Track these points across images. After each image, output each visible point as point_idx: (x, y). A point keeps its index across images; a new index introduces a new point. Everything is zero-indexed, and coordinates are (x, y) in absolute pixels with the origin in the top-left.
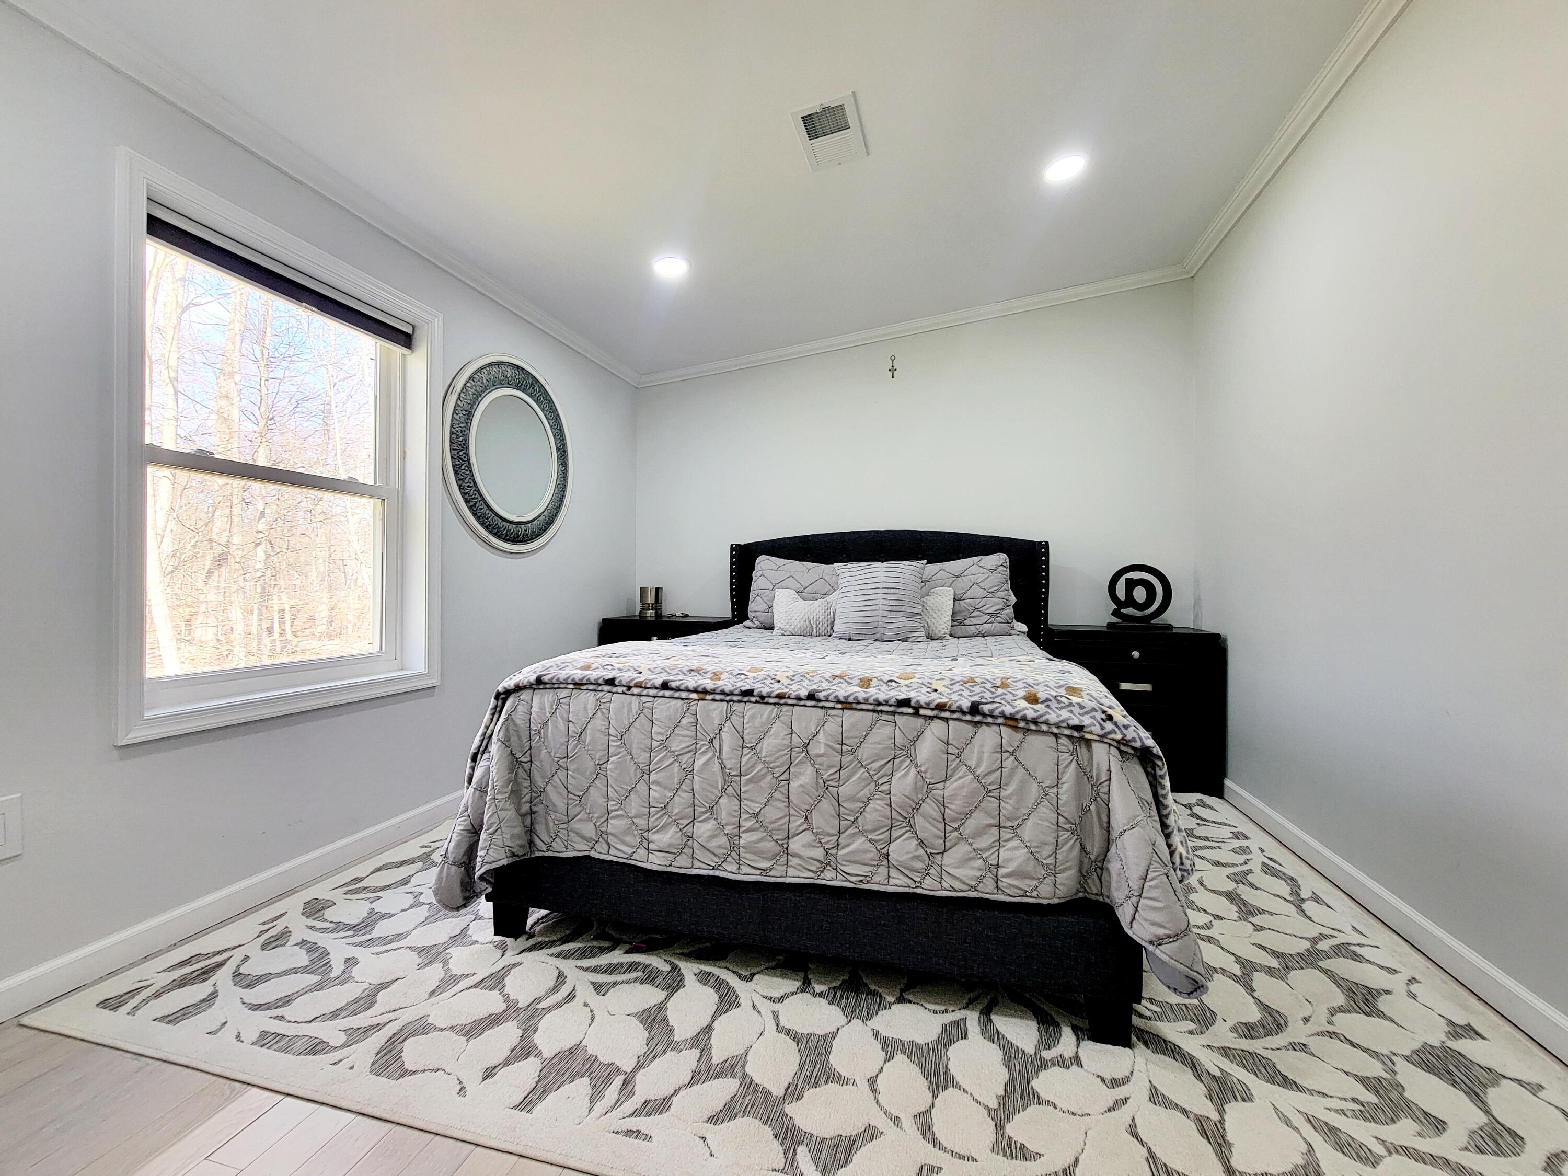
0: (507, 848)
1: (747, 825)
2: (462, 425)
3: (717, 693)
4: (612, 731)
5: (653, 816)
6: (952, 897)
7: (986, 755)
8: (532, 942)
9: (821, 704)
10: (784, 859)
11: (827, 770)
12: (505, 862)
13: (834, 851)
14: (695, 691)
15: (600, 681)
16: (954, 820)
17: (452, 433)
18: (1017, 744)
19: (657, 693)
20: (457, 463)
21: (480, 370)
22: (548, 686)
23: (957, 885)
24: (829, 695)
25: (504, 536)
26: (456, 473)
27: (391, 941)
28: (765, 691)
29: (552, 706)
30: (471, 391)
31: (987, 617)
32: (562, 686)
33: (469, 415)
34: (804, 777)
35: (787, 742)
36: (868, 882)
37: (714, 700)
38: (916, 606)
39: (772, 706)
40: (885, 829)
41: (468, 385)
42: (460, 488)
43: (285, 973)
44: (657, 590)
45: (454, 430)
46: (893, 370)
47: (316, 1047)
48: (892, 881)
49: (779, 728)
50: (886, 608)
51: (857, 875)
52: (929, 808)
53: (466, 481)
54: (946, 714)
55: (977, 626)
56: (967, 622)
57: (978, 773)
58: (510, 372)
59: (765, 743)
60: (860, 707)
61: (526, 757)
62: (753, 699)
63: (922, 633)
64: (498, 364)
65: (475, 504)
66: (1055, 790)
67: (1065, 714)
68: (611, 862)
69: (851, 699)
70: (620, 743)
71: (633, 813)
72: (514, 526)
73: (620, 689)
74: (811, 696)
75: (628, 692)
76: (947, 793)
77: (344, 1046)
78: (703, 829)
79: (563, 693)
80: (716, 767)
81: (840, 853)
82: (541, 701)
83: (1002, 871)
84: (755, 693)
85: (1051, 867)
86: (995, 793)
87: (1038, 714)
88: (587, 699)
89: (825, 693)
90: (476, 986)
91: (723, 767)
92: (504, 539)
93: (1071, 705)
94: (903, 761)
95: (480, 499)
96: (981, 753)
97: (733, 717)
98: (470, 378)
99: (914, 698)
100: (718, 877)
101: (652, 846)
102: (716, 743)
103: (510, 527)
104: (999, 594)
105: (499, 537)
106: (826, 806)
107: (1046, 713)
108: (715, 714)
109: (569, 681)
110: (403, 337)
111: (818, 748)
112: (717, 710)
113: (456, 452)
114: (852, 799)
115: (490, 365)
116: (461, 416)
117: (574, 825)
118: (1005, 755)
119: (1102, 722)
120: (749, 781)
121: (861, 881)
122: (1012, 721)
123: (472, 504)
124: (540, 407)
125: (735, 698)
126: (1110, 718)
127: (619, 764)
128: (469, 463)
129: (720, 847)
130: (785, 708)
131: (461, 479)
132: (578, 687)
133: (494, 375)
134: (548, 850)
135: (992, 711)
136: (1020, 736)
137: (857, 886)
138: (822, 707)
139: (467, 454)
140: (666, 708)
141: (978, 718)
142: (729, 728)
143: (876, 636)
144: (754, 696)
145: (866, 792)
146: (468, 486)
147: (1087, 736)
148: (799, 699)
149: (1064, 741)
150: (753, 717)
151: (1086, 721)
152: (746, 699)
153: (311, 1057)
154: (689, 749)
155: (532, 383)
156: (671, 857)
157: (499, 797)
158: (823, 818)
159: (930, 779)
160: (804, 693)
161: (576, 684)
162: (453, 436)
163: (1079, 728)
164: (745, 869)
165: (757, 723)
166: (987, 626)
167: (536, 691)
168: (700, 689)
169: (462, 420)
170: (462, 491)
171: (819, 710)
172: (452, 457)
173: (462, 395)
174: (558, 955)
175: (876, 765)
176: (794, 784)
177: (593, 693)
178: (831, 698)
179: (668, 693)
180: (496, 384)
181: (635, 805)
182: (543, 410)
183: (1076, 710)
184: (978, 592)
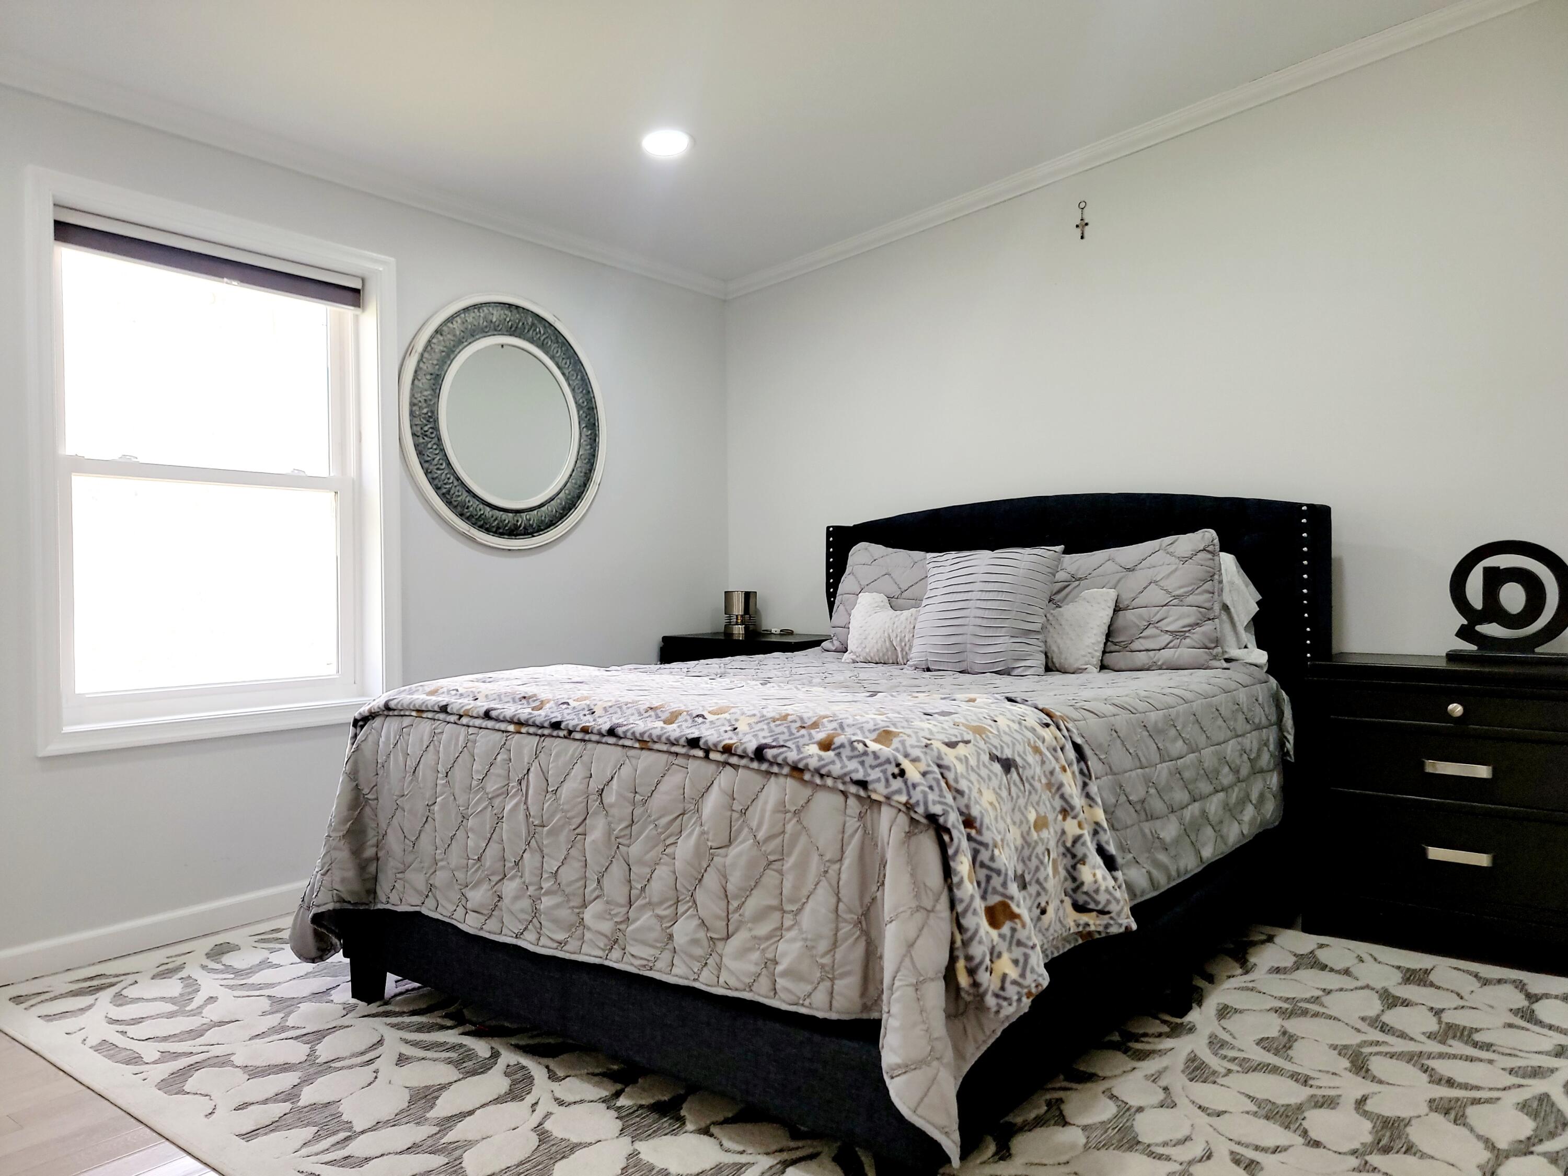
0: (335, 891)
1: (546, 885)
2: (426, 393)
3: (530, 725)
4: (440, 768)
5: (471, 868)
6: (727, 997)
7: (768, 814)
8: (382, 1009)
9: (621, 742)
10: (579, 932)
11: (619, 824)
12: (330, 906)
13: (623, 927)
14: (511, 722)
15: (436, 708)
16: (736, 897)
17: (412, 404)
18: (802, 802)
19: (481, 724)
20: (421, 440)
21: (451, 319)
22: (396, 713)
23: (733, 982)
24: (627, 731)
25: (494, 529)
26: (420, 454)
27: (261, 989)
28: (571, 724)
29: (396, 737)
30: (438, 348)
31: (1167, 638)
32: (407, 713)
33: (437, 379)
34: (596, 832)
35: (583, 787)
36: (651, 969)
37: (529, 734)
38: (1031, 618)
39: (578, 743)
40: (671, 902)
41: (434, 341)
42: (427, 473)
43: (155, 999)
44: (748, 596)
45: (415, 401)
46: (1083, 225)
47: (135, 1059)
48: (675, 971)
49: (578, 771)
50: (979, 621)
51: (642, 958)
52: (711, 880)
53: (435, 462)
54: (734, 760)
55: (1151, 653)
56: (1136, 645)
57: (758, 838)
58: (496, 315)
59: (566, 786)
60: (656, 746)
61: (373, 794)
62: (561, 733)
63: (1039, 661)
64: (478, 307)
65: (449, 492)
66: (837, 866)
67: (852, 765)
68: (438, 920)
69: (646, 738)
70: (444, 781)
71: (452, 866)
72: (511, 515)
73: (453, 718)
74: (611, 732)
75: (457, 722)
76: (729, 860)
77: (155, 1062)
78: (510, 888)
79: (406, 721)
80: (521, 816)
81: (630, 928)
82: (390, 727)
83: (779, 968)
84: (563, 726)
85: (827, 969)
86: (776, 866)
87: (822, 763)
88: (425, 727)
89: (624, 729)
90: (296, 1038)
91: (528, 816)
92: (495, 532)
93: (865, 753)
94: (690, 818)
95: (456, 483)
96: (763, 811)
97: (542, 756)
98: (437, 332)
99: (705, 736)
100: (520, 947)
101: (469, 905)
102: (524, 783)
103: (504, 517)
104: (1191, 599)
105: (488, 531)
106: (617, 870)
107: (833, 762)
108: (526, 751)
109: (411, 707)
110: (350, 295)
111: (610, 797)
112: (527, 743)
113: (419, 428)
114: (641, 862)
115: (466, 310)
116: (424, 381)
117: (409, 875)
118: (789, 815)
119: (891, 777)
120: (550, 833)
121: (644, 966)
122: (797, 770)
123: (444, 491)
124: (547, 353)
125: (546, 732)
126: (902, 773)
127: (444, 806)
128: (439, 439)
129: (522, 911)
130: (590, 746)
131: (427, 461)
132: (420, 714)
133: (471, 323)
134: (388, 902)
135: (775, 757)
136: (807, 792)
137: (641, 973)
138: (623, 746)
139: (436, 428)
140: (486, 741)
141: (764, 767)
142: (536, 767)
143: (963, 666)
144: (561, 729)
145: (652, 854)
146: (438, 469)
147: (874, 796)
148: (600, 734)
149: (852, 801)
150: (558, 755)
151: (874, 775)
152: (555, 733)
153: (124, 1066)
154: (500, 791)
155: (533, 324)
156: (483, 918)
157: (333, 834)
158: (614, 885)
159: (712, 841)
160: (605, 727)
161: (418, 711)
162: (414, 408)
163: (863, 784)
164: (543, 941)
165: (561, 762)
166: (1166, 654)
167: (388, 718)
168: (515, 720)
169: (427, 386)
170: (430, 475)
171: (620, 749)
172: (414, 435)
173: (426, 355)
174: (393, 1026)
175: (664, 821)
176: (589, 839)
177: (429, 722)
178: (629, 735)
179: (490, 724)
180: (473, 334)
181: (455, 858)
182: (552, 358)
183: (869, 760)
184: (1155, 595)
